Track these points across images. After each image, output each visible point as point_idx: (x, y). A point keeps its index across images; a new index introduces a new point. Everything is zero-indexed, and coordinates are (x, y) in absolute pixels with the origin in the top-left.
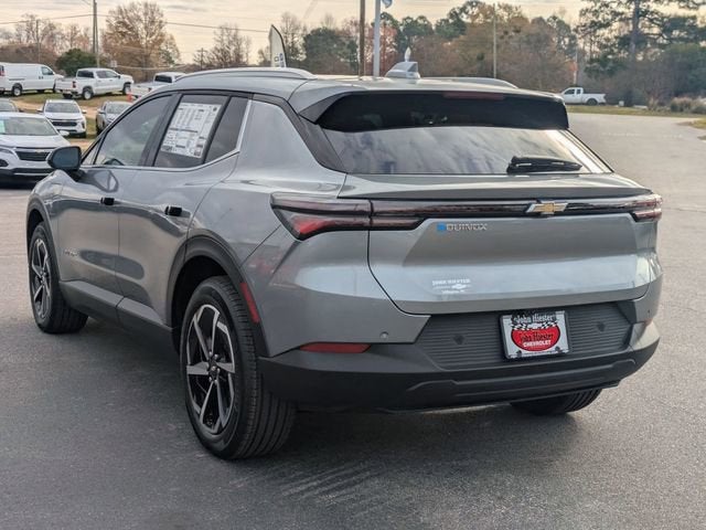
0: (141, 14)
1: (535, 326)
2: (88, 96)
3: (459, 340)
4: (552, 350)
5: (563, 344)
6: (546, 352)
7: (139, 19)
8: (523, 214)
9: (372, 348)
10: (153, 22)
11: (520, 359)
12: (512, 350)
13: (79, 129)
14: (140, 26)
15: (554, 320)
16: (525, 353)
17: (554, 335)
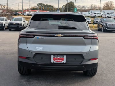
0: (110, 3)
1: (59, 57)
2: (95, 17)
3: (42, 58)
4: (62, 62)
5: (65, 61)
6: (60, 62)
7: (109, 4)
8: (54, 36)
9: (27, 58)
10: (112, 4)
11: (54, 63)
12: (52, 61)
13: (90, 22)
14: (109, 5)
15: (63, 57)
16: (55, 62)
17: (63, 59)
